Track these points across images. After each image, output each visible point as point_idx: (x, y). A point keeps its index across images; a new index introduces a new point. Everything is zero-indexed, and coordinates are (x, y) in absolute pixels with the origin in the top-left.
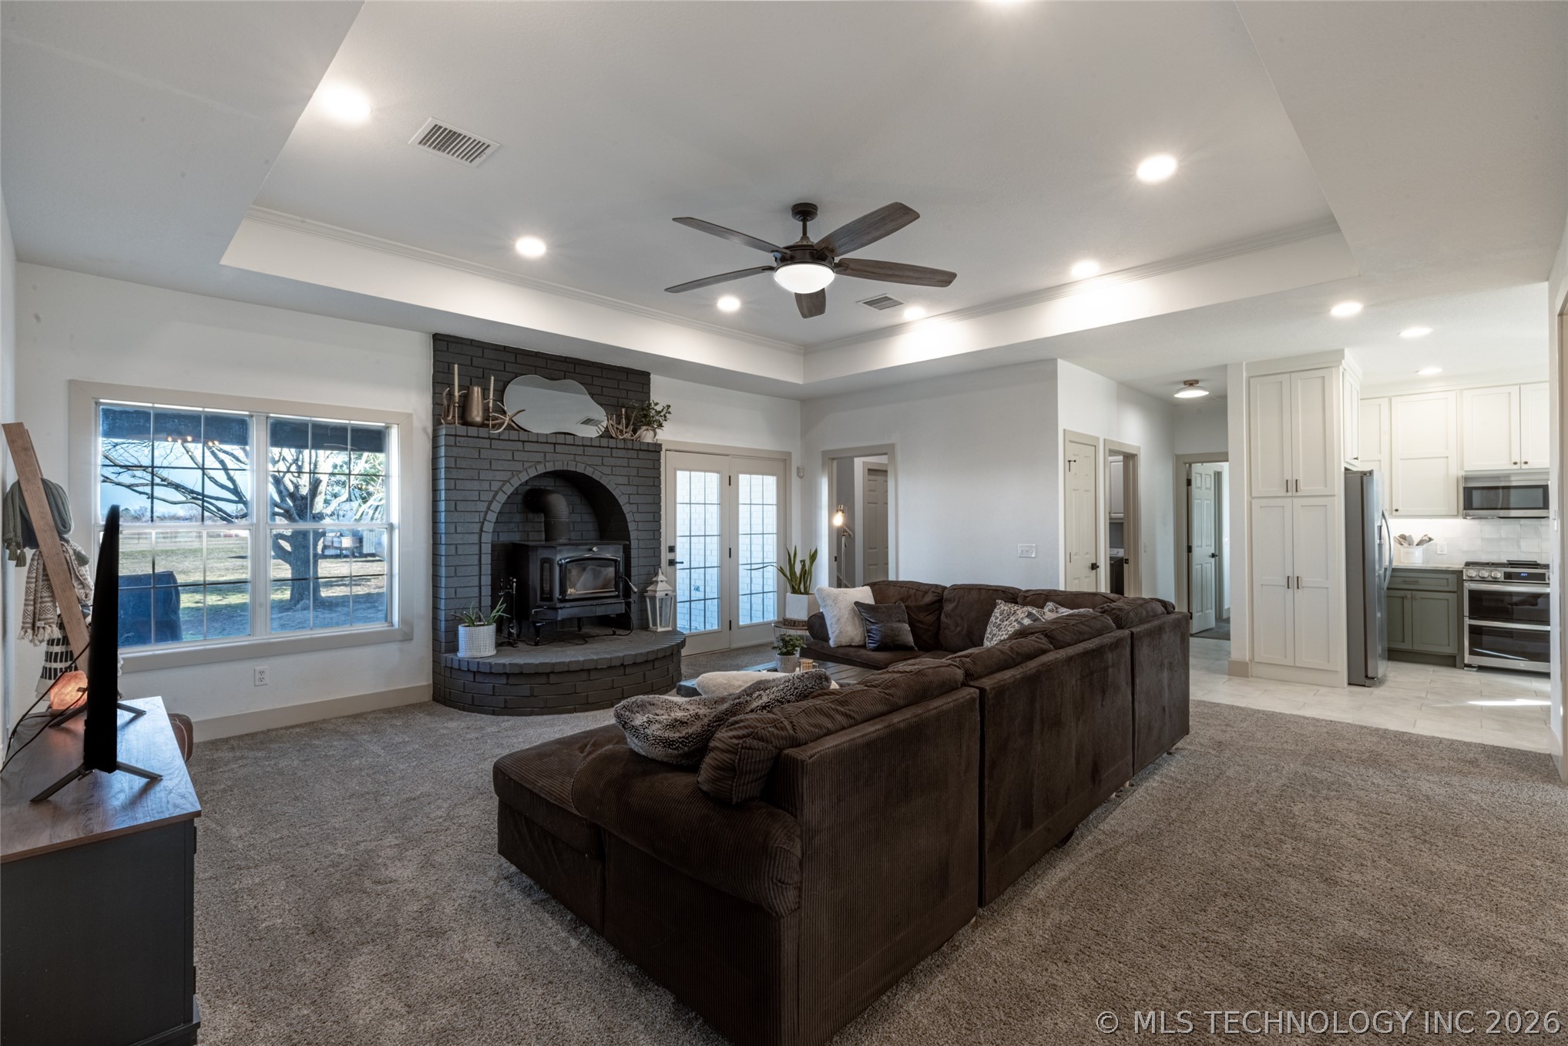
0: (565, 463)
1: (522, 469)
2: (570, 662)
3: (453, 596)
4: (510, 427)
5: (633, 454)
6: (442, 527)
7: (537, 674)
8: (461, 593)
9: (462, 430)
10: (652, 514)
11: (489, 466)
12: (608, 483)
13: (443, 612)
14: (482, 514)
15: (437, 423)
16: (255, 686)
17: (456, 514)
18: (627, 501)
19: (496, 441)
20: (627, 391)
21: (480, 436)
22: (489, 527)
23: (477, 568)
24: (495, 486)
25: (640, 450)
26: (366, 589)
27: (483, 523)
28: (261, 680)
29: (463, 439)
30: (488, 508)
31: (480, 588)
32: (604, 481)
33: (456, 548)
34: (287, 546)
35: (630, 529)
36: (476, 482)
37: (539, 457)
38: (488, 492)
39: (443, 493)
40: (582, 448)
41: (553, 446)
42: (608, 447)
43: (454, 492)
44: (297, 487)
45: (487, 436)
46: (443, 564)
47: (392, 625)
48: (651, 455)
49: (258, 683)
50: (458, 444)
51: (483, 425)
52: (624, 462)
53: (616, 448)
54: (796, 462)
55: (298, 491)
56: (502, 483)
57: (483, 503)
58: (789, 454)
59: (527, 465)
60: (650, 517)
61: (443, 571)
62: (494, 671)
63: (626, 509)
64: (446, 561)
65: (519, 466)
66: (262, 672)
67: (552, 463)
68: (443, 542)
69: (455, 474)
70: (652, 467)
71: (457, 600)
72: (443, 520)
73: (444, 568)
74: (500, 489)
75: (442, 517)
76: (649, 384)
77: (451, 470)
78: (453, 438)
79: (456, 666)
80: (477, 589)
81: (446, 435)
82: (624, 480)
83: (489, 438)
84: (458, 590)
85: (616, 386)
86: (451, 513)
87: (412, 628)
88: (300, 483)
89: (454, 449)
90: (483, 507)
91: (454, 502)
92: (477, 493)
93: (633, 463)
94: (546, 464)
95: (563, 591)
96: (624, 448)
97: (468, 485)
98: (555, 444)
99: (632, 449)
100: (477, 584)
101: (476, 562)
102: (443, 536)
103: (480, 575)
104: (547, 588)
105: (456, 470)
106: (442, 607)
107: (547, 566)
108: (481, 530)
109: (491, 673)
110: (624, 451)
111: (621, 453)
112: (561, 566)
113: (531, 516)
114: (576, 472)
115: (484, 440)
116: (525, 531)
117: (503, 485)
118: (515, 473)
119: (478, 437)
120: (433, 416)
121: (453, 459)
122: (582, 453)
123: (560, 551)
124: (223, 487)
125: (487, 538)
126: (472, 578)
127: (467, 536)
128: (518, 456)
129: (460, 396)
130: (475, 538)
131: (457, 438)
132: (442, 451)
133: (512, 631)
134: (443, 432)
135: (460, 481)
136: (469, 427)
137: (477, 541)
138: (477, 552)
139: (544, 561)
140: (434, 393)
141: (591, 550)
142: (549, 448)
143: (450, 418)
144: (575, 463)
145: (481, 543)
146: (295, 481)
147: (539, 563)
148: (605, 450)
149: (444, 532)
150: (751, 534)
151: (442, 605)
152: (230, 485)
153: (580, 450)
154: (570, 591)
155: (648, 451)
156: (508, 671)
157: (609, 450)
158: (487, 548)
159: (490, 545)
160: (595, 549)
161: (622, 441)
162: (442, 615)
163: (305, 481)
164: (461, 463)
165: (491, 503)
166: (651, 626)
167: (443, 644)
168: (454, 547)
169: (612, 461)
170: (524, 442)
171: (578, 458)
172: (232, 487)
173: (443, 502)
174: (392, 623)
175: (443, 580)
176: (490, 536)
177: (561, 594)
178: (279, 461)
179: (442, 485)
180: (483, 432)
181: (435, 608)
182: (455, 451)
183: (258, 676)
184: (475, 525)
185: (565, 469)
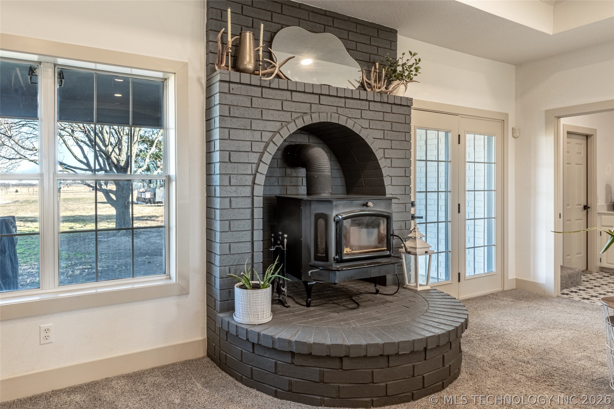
0: (329, 114)
1: (290, 120)
2: (367, 346)
3: (228, 252)
4: (278, 76)
5: (387, 108)
6: (217, 180)
7: (328, 357)
8: (235, 248)
9: (235, 76)
10: (404, 169)
11: (260, 115)
12: (367, 137)
13: (218, 268)
14: (254, 166)
15: (210, 71)
16: (40, 344)
17: (230, 165)
18: (383, 156)
19: (267, 90)
20: (378, 47)
21: (252, 84)
22: (261, 179)
23: (249, 222)
24: (267, 136)
25: (394, 104)
26: (156, 223)
27: (255, 175)
28: (46, 338)
29: (236, 86)
30: (260, 160)
31: (253, 243)
32: (363, 134)
33: (231, 201)
34: (113, 197)
35: (385, 184)
36: (248, 132)
37: (305, 108)
38: (259, 143)
39: (217, 143)
40: (343, 100)
41: (317, 96)
42: (366, 100)
43: (229, 141)
44: (118, 161)
45: (258, 84)
46: (218, 218)
47: (170, 278)
48: (402, 110)
49: (43, 341)
50: (231, 92)
51: (254, 73)
52: (380, 116)
53: (374, 101)
54: (511, 123)
55: (119, 164)
56: (272, 133)
57: (255, 154)
58: (507, 115)
59: (295, 115)
60: (401, 172)
61: (217, 226)
62: (277, 347)
63: (382, 163)
64: (221, 215)
65: (286, 117)
66: (47, 330)
67: (317, 114)
68: (218, 194)
69: (229, 123)
70: (404, 122)
71: (231, 256)
72: (217, 172)
73: (219, 222)
74: (271, 140)
75: (217, 168)
76: (396, 42)
77: (225, 118)
78: (227, 84)
79: (233, 331)
80: (249, 245)
81: (221, 81)
82: (379, 134)
83: (260, 86)
84: (232, 245)
85: (368, 43)
86: (226, 164)
87: (188, 283)
88: (120, 159)
89: (228, 96)
90: (254, 158)
91: (228, 153)
92: (249, 143)
93: (388, 117)
94: (312, 115)
95: (339, 250)
96: (380, 102)
97: (241, 135)
98: (320, 95)
99: (387, 103)
100: (249, 239)
101: (249, 216)
102: (218, 189)
103: (253, 230)
104: (321, 246)
105: (230, 118)
106: (217, 263)
107: (321, 222)
108: (254, 183)
109: (274, 349)
110: (379, 104)
111: (378, 107)
112: (337, 223)
113: (289, 171)
114: (338, 124)
115: (256, 88)
116: (284, 186)
117: (273, 136)
118: (284, 124)
119: (250, 85)
120: (207, 66)
121: (227, 107)
122: (344, 106)
123: (336, 206)
124: (81, 162)
125: (259, 191)
126: (245, 232)
127: (240, 188)
128: (287, 106)
129: (233, 42)
130: (247, 191)
131: (231, 85)
132: (217, 99)
133: (283, 289)
134: (218, 78)
135: (233, 130)
136: (242, 73)
137: (249, 194)
138: (250, 206)
139: (319, 216)
140: (208, 42)
141: (366, 205)
142: (314, 99)
143: (223, 65)
144: (338, 115)
145: (253, 196)
146: (118, 158)
147: (313, 218)
148: (364, 103)
149: (218, 184)
150: (474, 191)
151: (217, 260)
152: (85, 161)
153: (341, 103)
154: (346, 250)
155: (401, 105)
156: (294, 350)
157: (367, 103)
158: (259, 202)
159: (262, 198)
160: (370, 204)
161: (379, 94)
162: (217, 272)
163: (123, 158)
164: (235, 112)
165: (262, 154)
166: (407, 283)
167: (218, 303)
168: (228, 199)
169: (367, 115)
170: (292, 91)
171: (340, 111)
172: (86, 162)
173: (218, 153)
174: (169, 275)
175: (218, 235)
176: (262, 188)
177: (337, 253)
178: (108, 145)
179: (216, 134)
180: (255, 80)
181: (209, 263)
182: (230, 99)
183: (43, 334)
184: (248, 176)
185: (329, 121)
